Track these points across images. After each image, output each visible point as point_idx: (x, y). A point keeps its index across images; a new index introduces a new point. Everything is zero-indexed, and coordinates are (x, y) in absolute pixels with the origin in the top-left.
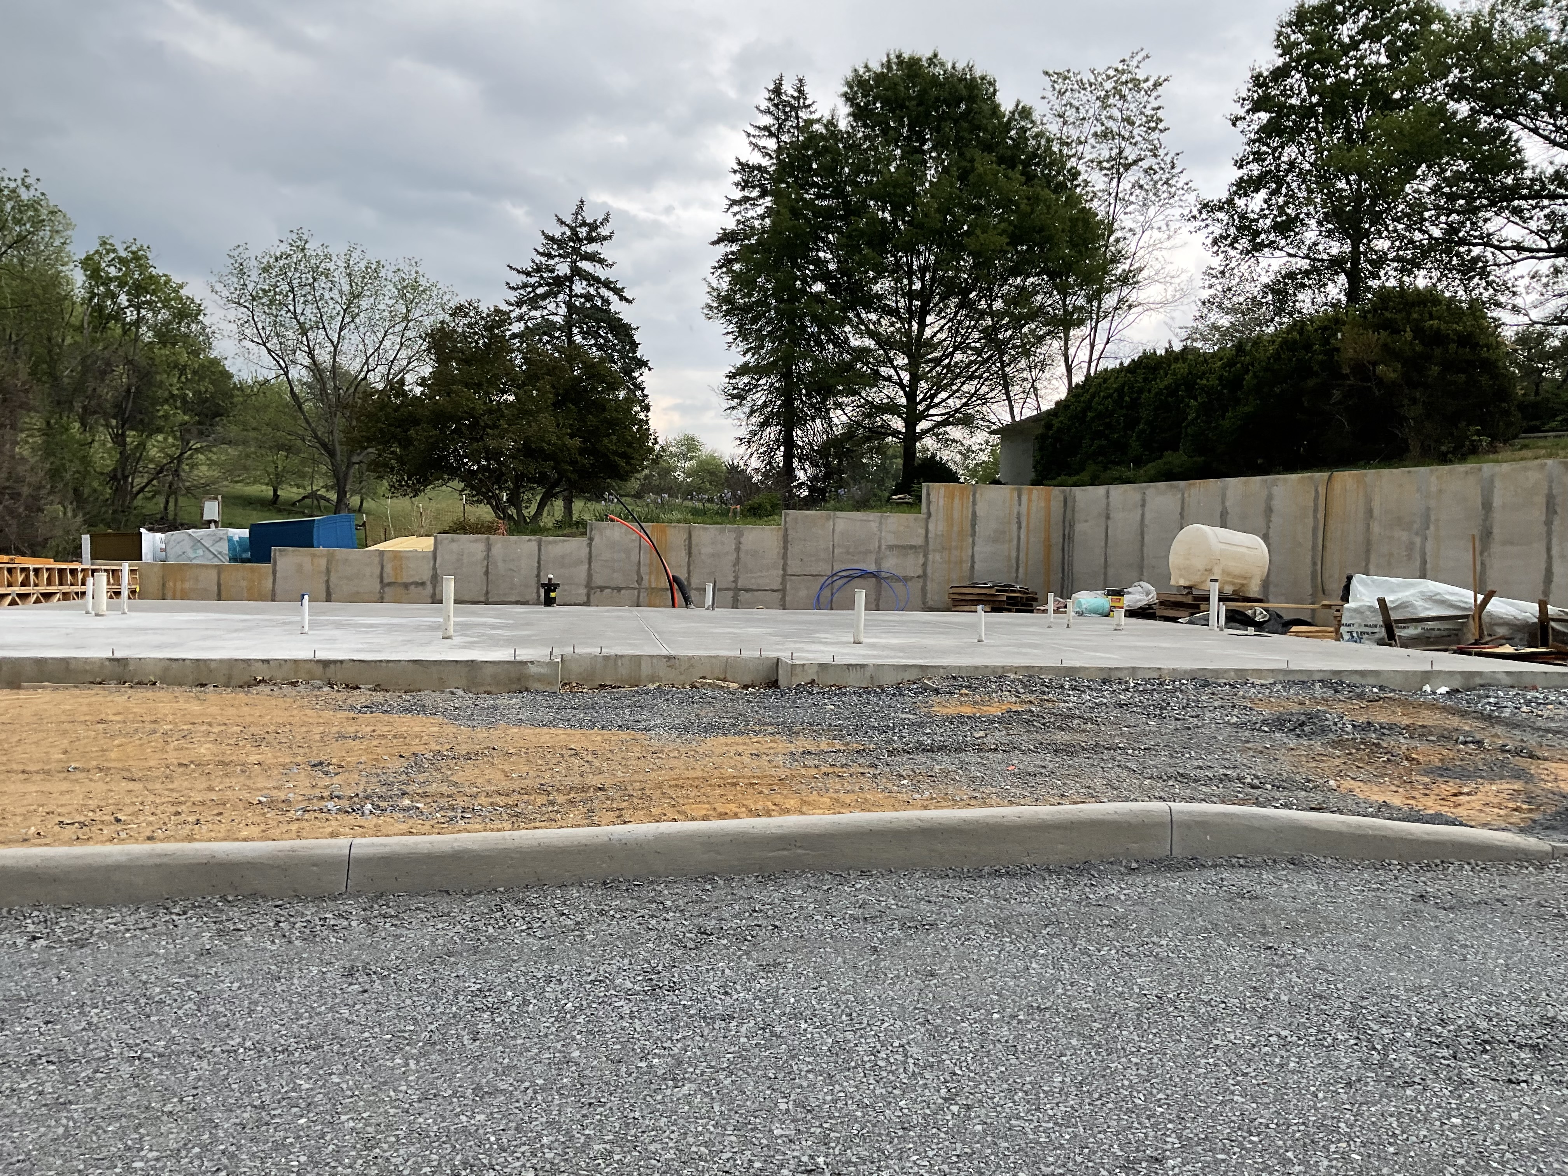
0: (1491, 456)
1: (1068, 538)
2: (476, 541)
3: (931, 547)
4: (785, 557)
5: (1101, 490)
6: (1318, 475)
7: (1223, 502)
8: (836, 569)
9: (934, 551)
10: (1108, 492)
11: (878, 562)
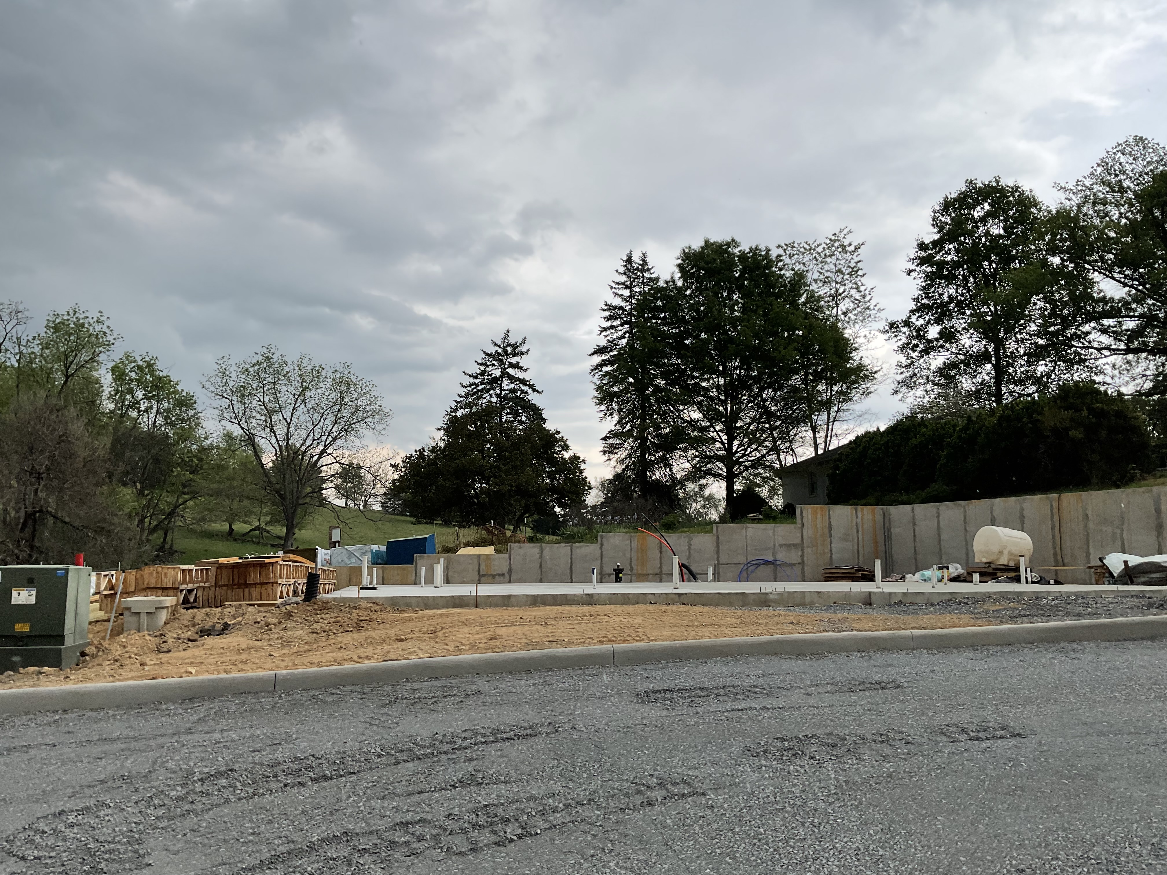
0: (1143, 482)
1: (888, 537)
2: (534, 547)
3: (805, 544)
4: (718, 552)
5: (908, 507)
6: (1051, 496)
7: (992, 513)
8: (749, 560)
9: (808, 547)
10: (913, 509)
11: (774, 555)
